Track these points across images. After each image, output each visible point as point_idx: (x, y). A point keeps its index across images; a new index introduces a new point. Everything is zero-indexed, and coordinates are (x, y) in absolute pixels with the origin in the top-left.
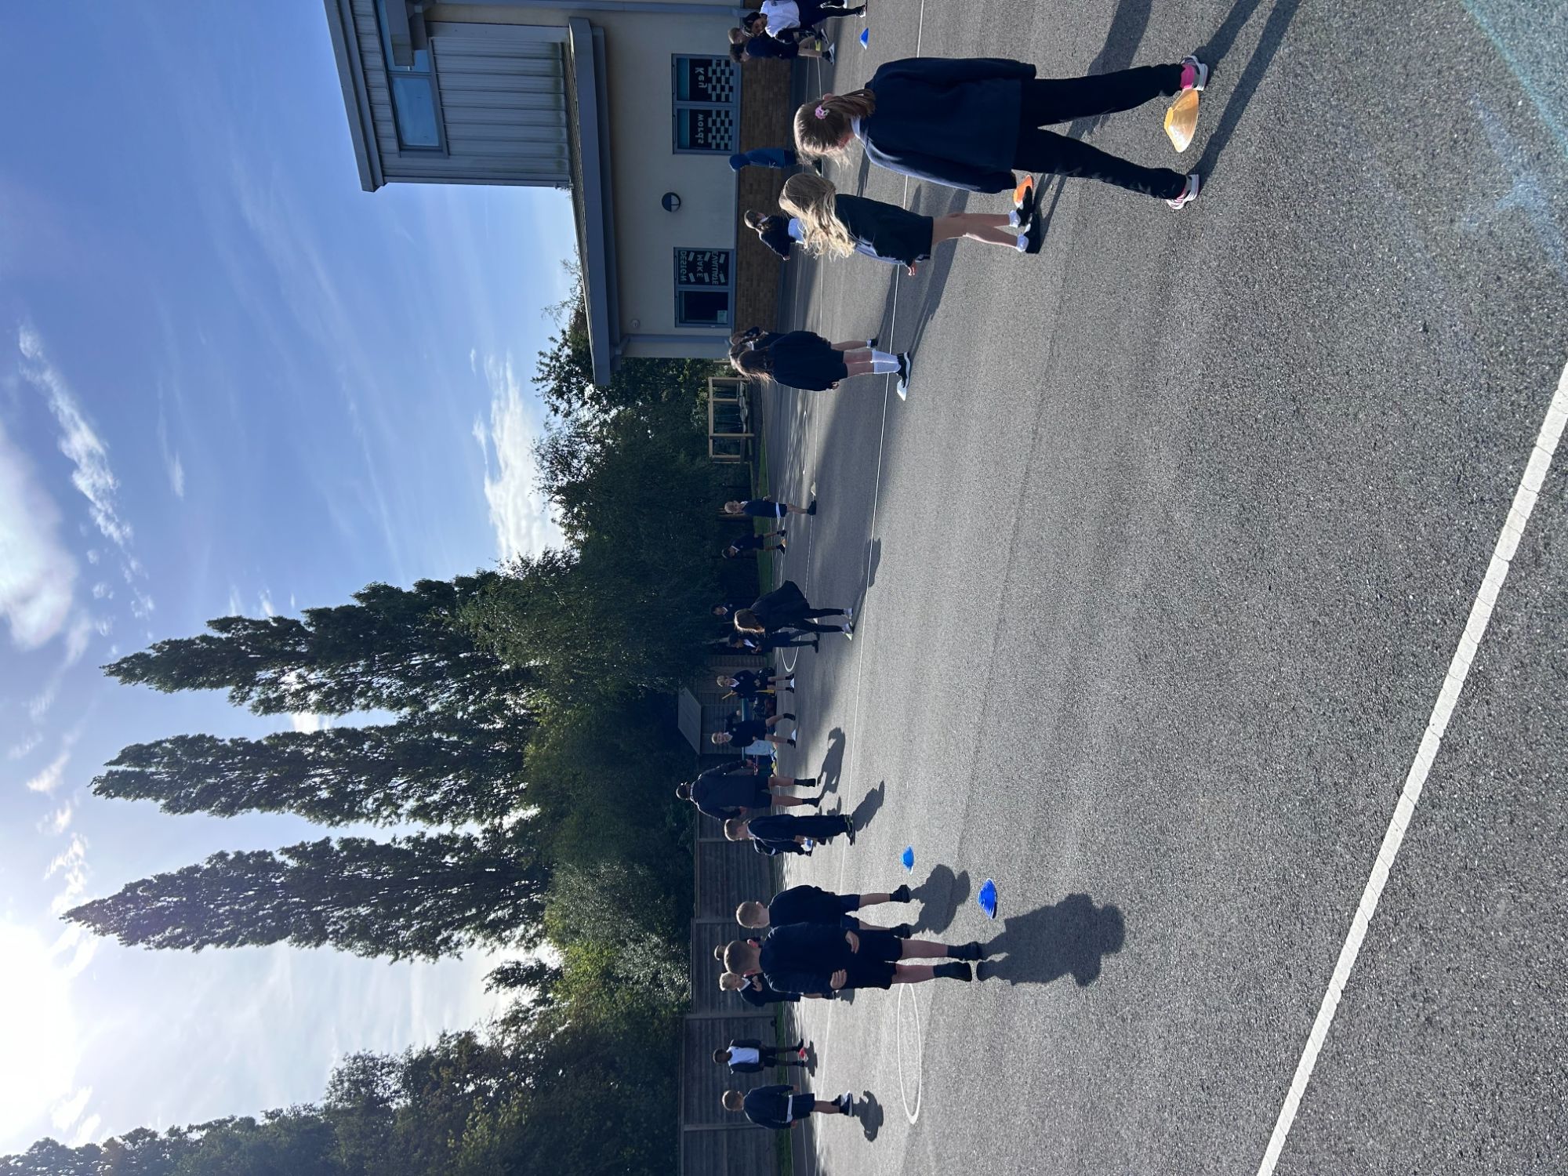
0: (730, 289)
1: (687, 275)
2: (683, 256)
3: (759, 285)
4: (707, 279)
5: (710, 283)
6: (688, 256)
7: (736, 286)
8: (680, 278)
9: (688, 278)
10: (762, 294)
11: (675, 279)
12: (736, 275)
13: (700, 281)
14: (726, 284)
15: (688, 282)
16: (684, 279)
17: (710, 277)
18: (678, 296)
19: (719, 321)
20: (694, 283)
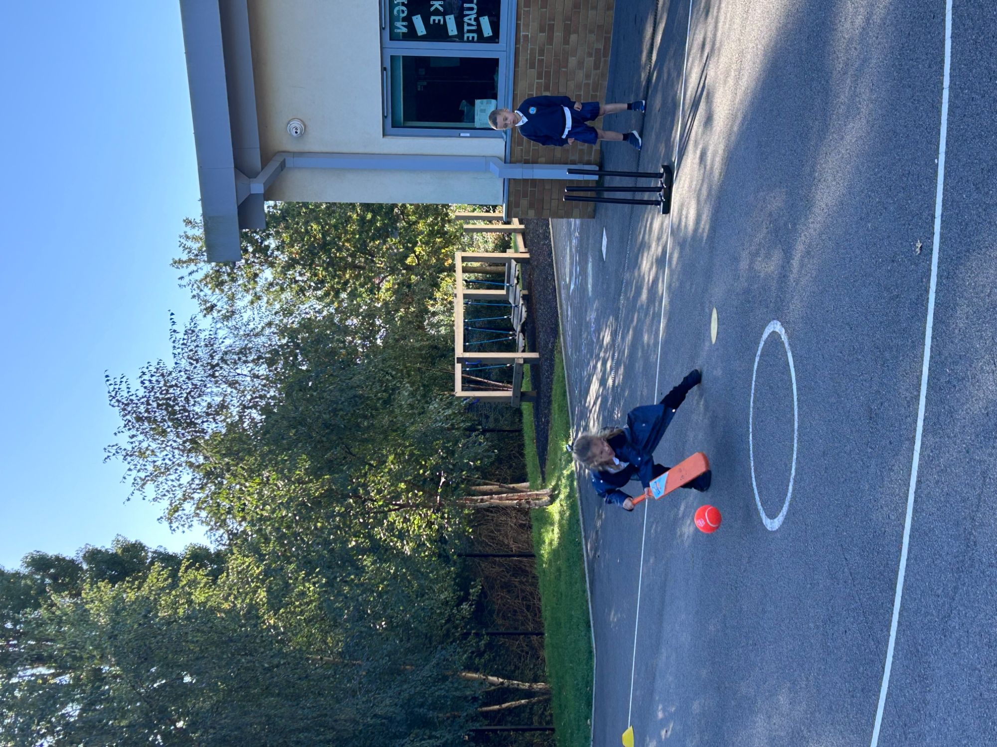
0: (501, 51)
1: (408, 19)
3: (566, 41)
4: (452, 30)
5: (460, 37)
7: (517, 41)
8: (392, 27)
9: (411, 27)
10: (573, 61)
11: (382, 29)
12: (518, 18)
13: (437, 33)
14: (495, 38)
15: (411, 35)
16: (401, 28)
17: (460, 25)
18: (389, 66)
19: (477, 124)
20: (423, 38)
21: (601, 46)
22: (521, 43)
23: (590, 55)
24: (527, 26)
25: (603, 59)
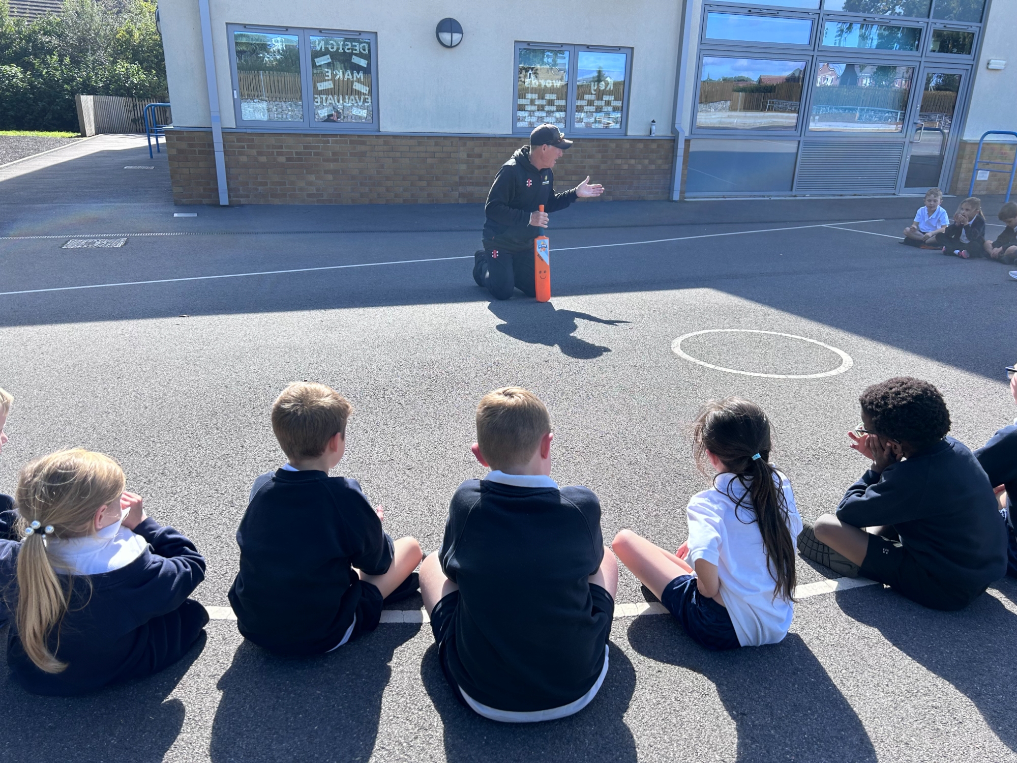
1: (328, 51)
2: (358, 47)
3: (326, 172)
4: (322, 87)
5: (317, 93)
6: (360, 55)
7: (324, 135)
8: (321, 38)
9: (323, 54)
10: (312, 178)
12: (341, 136)
15: (315, 53)
16: (320, 45)
17: (327, 92)
20: (313, 63)
21: (325, 197)
22: (323, 139)
23: (318, 190)
24: (336, 142)
25: (315, 199)
